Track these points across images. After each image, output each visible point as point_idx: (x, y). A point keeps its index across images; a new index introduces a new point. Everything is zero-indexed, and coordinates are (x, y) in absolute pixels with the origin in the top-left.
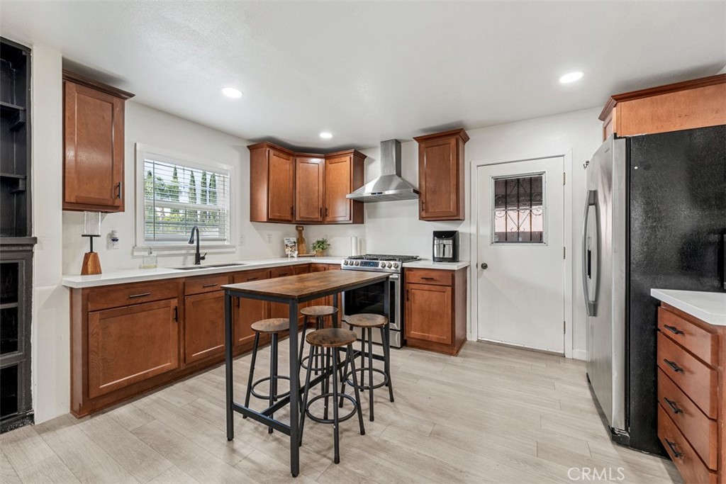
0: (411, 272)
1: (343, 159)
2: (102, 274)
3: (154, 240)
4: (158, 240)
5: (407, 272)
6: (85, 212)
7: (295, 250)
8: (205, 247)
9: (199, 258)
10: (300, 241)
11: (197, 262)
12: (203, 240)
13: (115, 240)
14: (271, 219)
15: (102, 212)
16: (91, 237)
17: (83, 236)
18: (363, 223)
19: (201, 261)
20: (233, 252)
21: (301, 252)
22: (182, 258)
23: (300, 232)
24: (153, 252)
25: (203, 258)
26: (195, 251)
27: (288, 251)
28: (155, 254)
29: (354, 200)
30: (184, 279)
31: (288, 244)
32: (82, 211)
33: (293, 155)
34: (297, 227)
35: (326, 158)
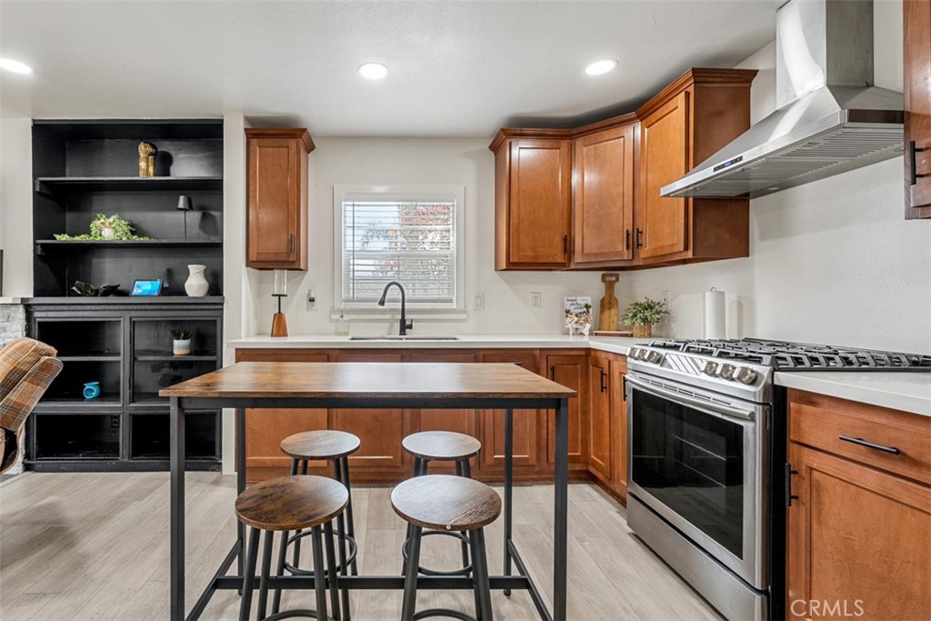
0: (807, 408)
1: (671, 105)
2: (289, 337)
3: (353, 301)
4: (359, 301)
5: (792, 405)
6: (276, 271)
7: (586, 321)
8: (413, 311)
9: (404, 327)
10: (608, 303)
11: (403, 331)
12: (411, 301)
13: (312, 300)
14: (515, 264)
15: (289, 269)
16: (279, 296)
17: (273, 295)
18: (748, 256)
19: (407, 330)
20: (463, 321)
21: (606, 325)
22: (387, 325)
23: (610, 287)
24: (345, 316)
25: (410, 327)
26: (399, 317)
27: (571, 323)
28: (346, 317)
29: (695, 199)
30: (337, 352)
31: (572, 309)
32: (272, 269)
33: (563, 137)
34: (604, 276)
35: (642, 117)
